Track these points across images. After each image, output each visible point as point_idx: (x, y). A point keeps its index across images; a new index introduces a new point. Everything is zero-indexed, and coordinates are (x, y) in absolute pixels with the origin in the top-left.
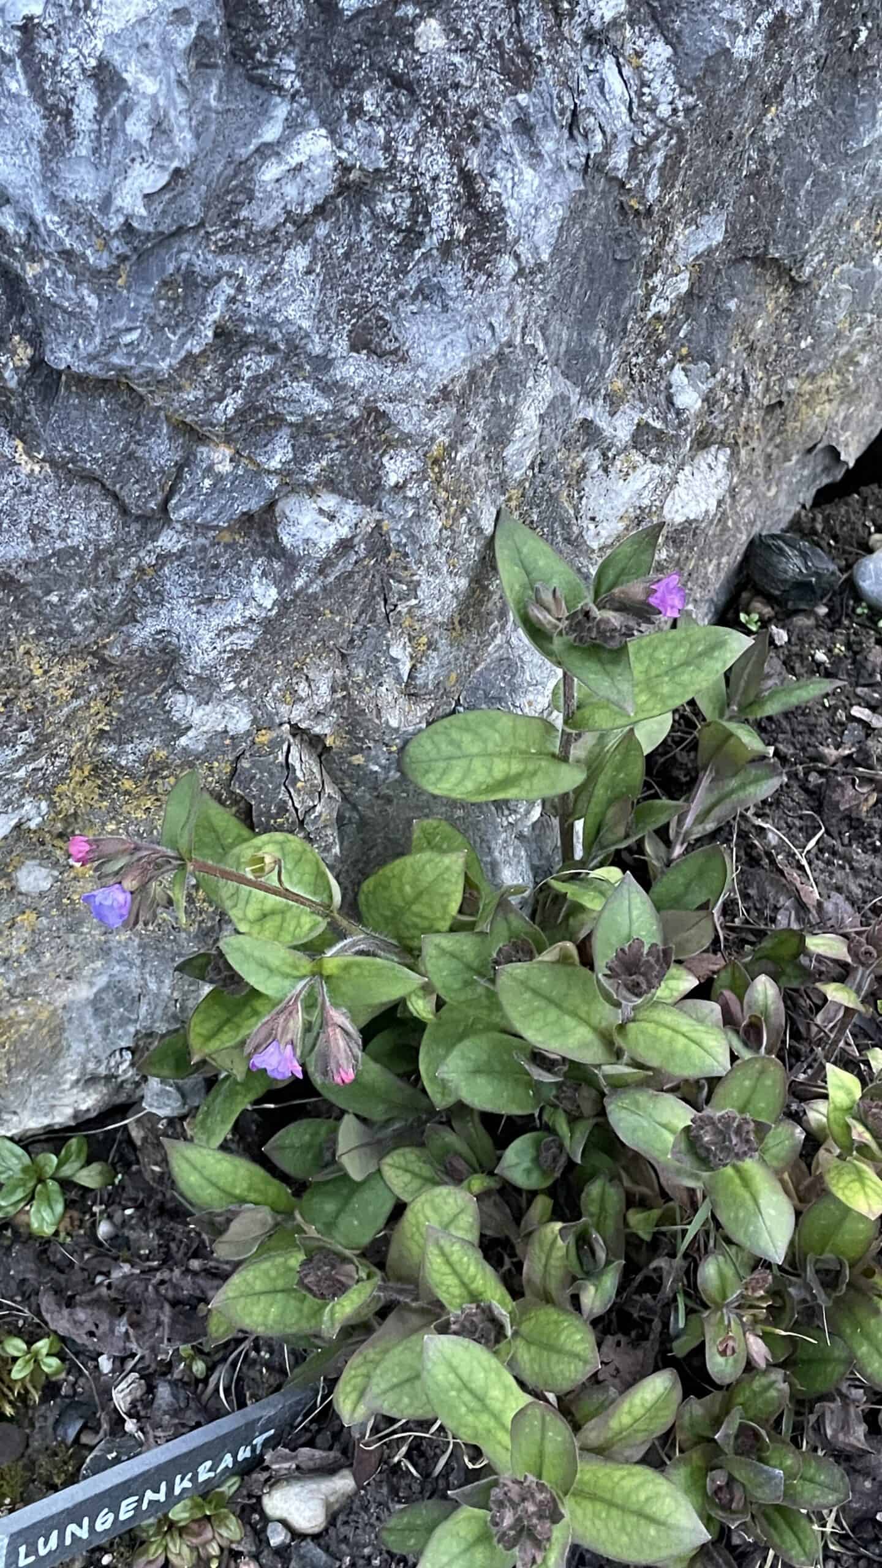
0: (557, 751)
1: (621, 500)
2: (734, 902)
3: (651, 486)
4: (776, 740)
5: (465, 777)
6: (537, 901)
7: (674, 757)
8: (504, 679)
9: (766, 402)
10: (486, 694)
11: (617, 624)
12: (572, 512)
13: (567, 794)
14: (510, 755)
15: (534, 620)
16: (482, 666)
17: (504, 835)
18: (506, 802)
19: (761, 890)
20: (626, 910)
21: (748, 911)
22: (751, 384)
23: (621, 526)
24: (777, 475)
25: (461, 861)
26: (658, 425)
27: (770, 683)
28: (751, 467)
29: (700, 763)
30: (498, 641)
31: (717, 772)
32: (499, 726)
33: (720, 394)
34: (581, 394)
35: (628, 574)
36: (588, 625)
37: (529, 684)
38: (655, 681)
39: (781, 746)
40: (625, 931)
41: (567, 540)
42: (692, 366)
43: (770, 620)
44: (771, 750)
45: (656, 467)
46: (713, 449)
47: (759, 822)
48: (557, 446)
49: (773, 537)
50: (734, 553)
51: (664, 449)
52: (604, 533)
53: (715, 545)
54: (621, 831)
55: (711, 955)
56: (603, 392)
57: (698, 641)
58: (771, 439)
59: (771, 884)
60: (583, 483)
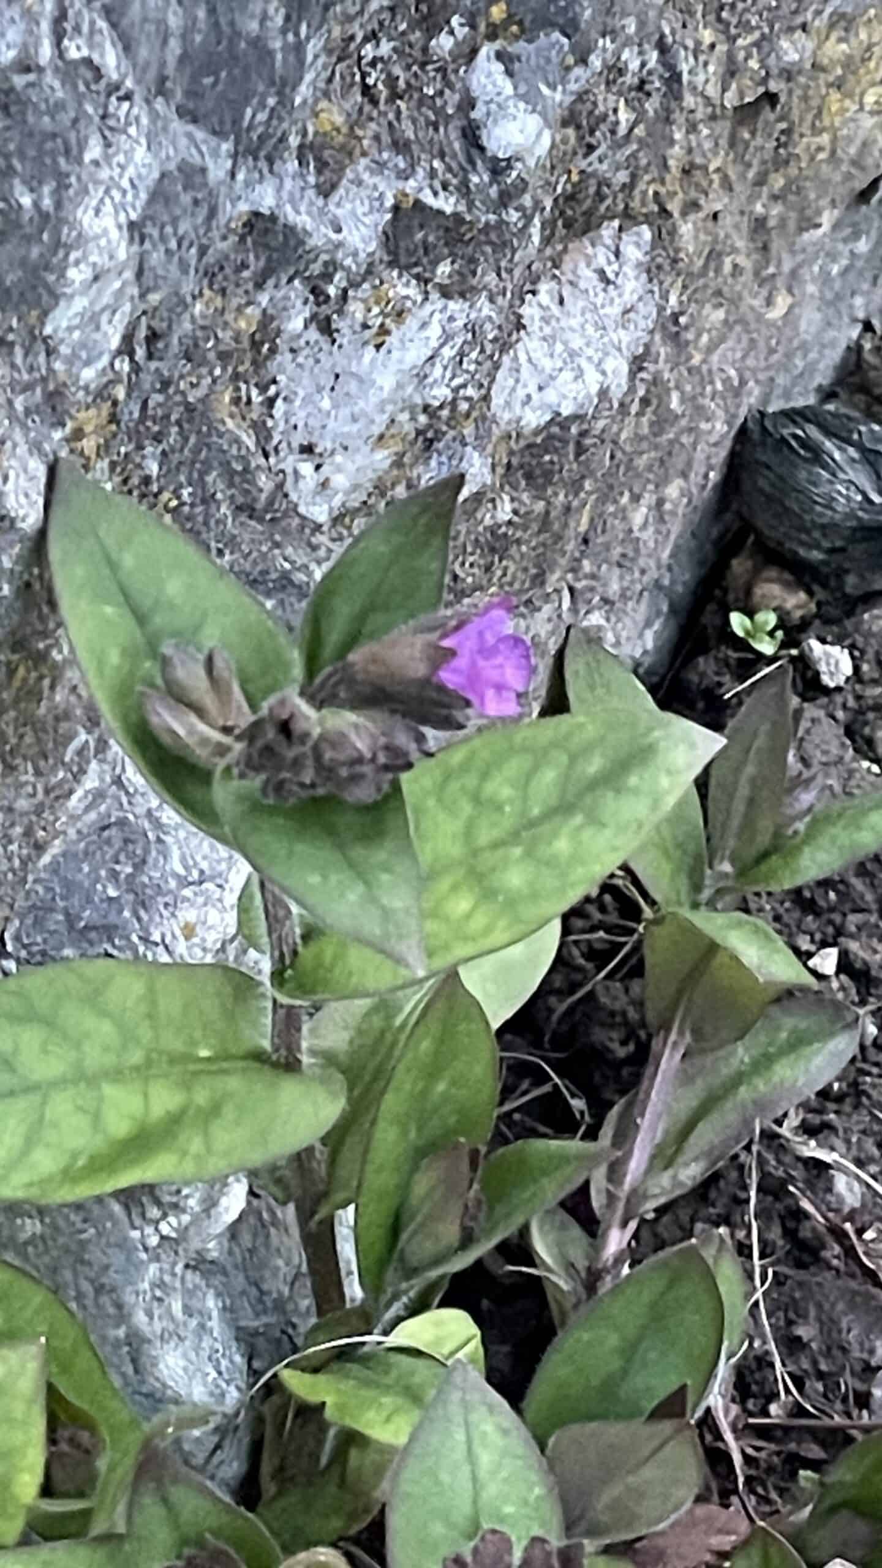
0: (266, 1044)
1: (374, 398)
2: (764, 1362)
3: (448, 352)
4: (840, 932)
5: (30, 1142)
6: (260, 1420)
7: (591, 995)
8: (114, 875)
9: (731, 99)
10: (71, 919)
11: (362, 745)
12: (249, 441)
13: (310, 1150)
14: (144, 1072)
15: (166, 739)
16: (56, 847)
17: (153, 1269)
18: (150, 1189)
19: (828, 1326)
20: (460, 1453)
21: (799, 1383)
22: (684, 68)
23: (382, 458)
24: (787, 267)
25: (33, 1367)
26: (447, 204)
27: (806, 798)
28: (714, 256)
29: (651, 1016)
30: (91, 782)
31: (697, 1033)
32: (113, 997)
33: (605, 100)
34: (235, 156)
35: (386, 608)
36: (290, 754)
37: (184, 883)
38: (489, 859)
39: (853, 946)
40: (463, 1508)
41: (246, 509)
42: (520, 47)
43: (804, 625)
44: (827, 961)
45: (454, 306)
46: (608, 230)
47: (811, 1149)
48: (188, 286)
49: (792, 416)
50: (699, 468)
51: (473, 260)
52: (340, 481)
53: (641, 462)
54: (451, 1232)
55: (714, 1508)
56: (294, 141)
57: (587, 750)
58: (761, 181)
59: (852, 1306)
60: (272, 366)
